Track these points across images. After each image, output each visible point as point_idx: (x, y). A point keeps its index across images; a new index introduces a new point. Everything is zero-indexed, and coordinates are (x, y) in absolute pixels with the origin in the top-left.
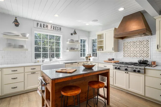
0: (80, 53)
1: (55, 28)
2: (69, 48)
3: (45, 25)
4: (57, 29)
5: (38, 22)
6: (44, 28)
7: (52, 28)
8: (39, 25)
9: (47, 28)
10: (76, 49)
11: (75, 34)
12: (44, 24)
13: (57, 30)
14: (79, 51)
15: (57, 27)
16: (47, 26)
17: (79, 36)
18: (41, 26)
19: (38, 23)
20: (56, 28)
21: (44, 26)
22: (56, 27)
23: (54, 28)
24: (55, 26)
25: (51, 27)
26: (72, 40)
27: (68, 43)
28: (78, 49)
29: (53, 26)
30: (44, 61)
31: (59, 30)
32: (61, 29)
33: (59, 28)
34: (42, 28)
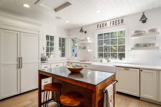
1: (115, 23)
4: (117, 23)
5: (98, 24)
6: (103, 28)
8: (99, 26)
9: (106, 26)
13: (118, 25)
15: (118, 21)
16: (106, 25)
18: (100, 26)
21: (103, 25)
23: (113, 23)
24: (115, 20)
25: (111, 24)
29: (112, 21)
30: (102, 61)
31: (120, 22)
32: (123, 21)
33: (120, 21)
34: (102, 28)
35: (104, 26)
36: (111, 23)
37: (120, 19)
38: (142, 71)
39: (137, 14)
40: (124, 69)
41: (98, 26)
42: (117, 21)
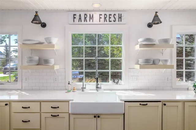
0: (175, 70)
1: (108, 19)
2: (141, 61)
3: (88, 16)
4: (112, 19)
6: (85, 23)
7: (103, 19)
8: (77, 17)
9: (91, 20)
10: (161, 63)
11: (158, 23)
12: (85, 14)
13: (113, 22)
14: (171, 67)
15: (113, 15)
16: (91, 18)
17: (171, 27)
18: (80, 18)
19: (75, 15)
20: (110, 18)
21: (85, 18)
22: (110, 15)
23: (105, 18)
24: (108, 14)
25: (100, 18)
26: (148, 40)
27: (137, 47)
28: (166, 61)
29: (103, 13)
30: (85, 88)
31: (117, 20)
32: (121, 18)
33: (117, 17)
34: (83, 22)
35: (88, 19)
36: (101, 16)
37: (117, 14)
38: (165, 105)
39: (148, 11)
40: (140, 104)
41: (74, 18)
42: (111, 15)
